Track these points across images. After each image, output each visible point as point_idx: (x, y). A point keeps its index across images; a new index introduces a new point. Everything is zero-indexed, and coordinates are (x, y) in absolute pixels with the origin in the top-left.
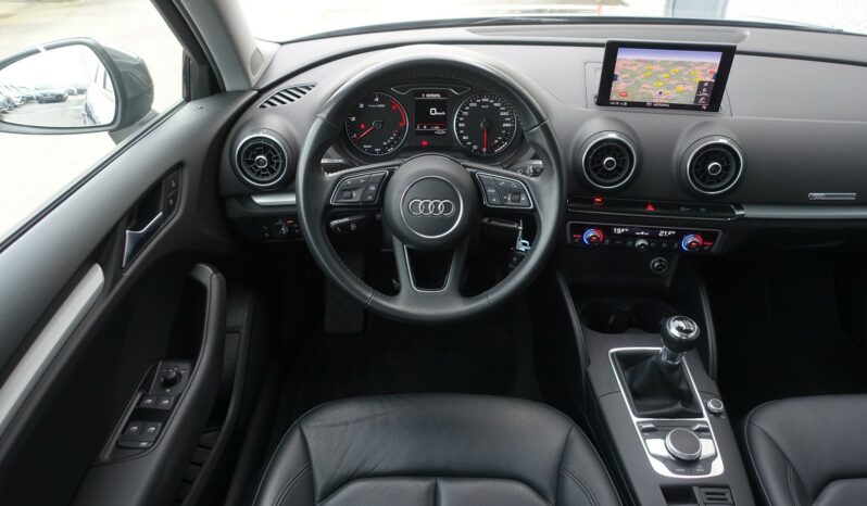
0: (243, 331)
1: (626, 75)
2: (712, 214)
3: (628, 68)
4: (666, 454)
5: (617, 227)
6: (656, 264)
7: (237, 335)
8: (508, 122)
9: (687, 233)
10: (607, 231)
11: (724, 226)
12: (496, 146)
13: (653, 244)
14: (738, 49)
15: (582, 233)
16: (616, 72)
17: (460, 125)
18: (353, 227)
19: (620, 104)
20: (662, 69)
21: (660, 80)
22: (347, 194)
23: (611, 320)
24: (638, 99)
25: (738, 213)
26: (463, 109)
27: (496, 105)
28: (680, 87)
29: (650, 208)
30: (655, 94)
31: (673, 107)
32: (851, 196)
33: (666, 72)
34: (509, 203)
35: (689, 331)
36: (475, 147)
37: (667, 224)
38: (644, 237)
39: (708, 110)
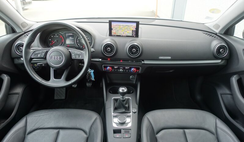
0: (20, 94)
1: (115, 29)
2: (136, 62)
3: (115, 27)
4: (117, 122)
5: (115, 66)
7: (18, 95)
9: (132, 68)
10: (113, 68)
11: (140, 66)
13: (124, 71)
15: (106, 68)
16: (112, 28)
17: (77, 41)
18: (43, 65)
19: (114, 36)
20: (123, 27)
21: (123, 30)
22: (37, 55)
24: (118, 35)
25: (143, 62)
26: (78, 37)
28: (128, 31)
29: (121, 61)
30: (122, 33)
31: (127, 36)
32: (170, 58)
33: (124, 28)
34: (77, 58)
36: (81, 47)
37: (127, 65)
38: (121, 69)
39: (136, 37)
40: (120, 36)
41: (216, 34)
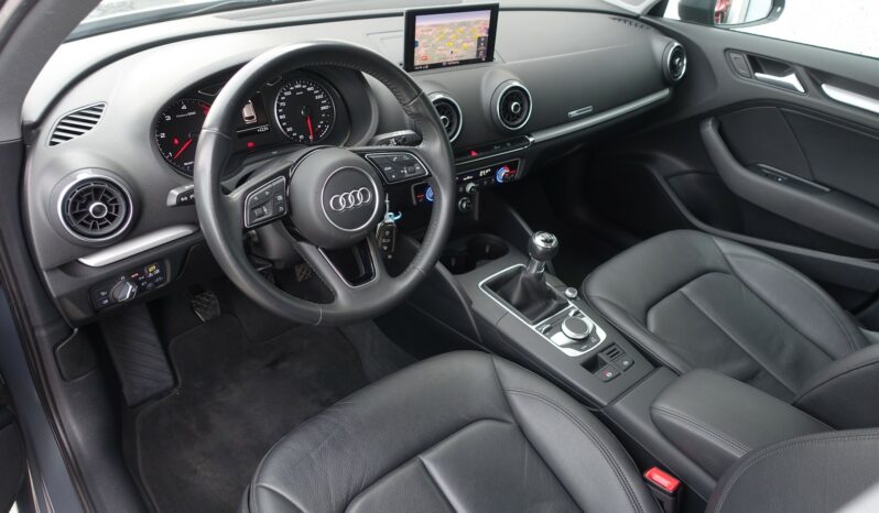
1: (424, 41)
2: (514, 146)
3: (426, 33)
4: (568, 341)
6: (464, 205)
8: (325, 105)
9: (499, 167)
11: (521, 155)
12: (320, 131)
13: (478, 186)
14: (501, 6)
15: (424, 193)
16: (416, 39)
17: (281, 117)
19: (422, 68)
20: (451, 31)
21: (450, 41)
22: (257, 212)
23: (487, 250)
24: (436, 61)
25: (531, 140)
26: (280, 101)
27: (309, 89)
28: (465, 45)
29: (474, 154)
30: (448, 53)
31: (461, 63)
32: (589, 109)
33: (454, 33)
34: (407, 176)
35: (551, 241)
36: (301, 137)
37: (483, 164)
38: (471, 181)
39: (487, 61)
40: (439, 66)
41: (636, 18)
